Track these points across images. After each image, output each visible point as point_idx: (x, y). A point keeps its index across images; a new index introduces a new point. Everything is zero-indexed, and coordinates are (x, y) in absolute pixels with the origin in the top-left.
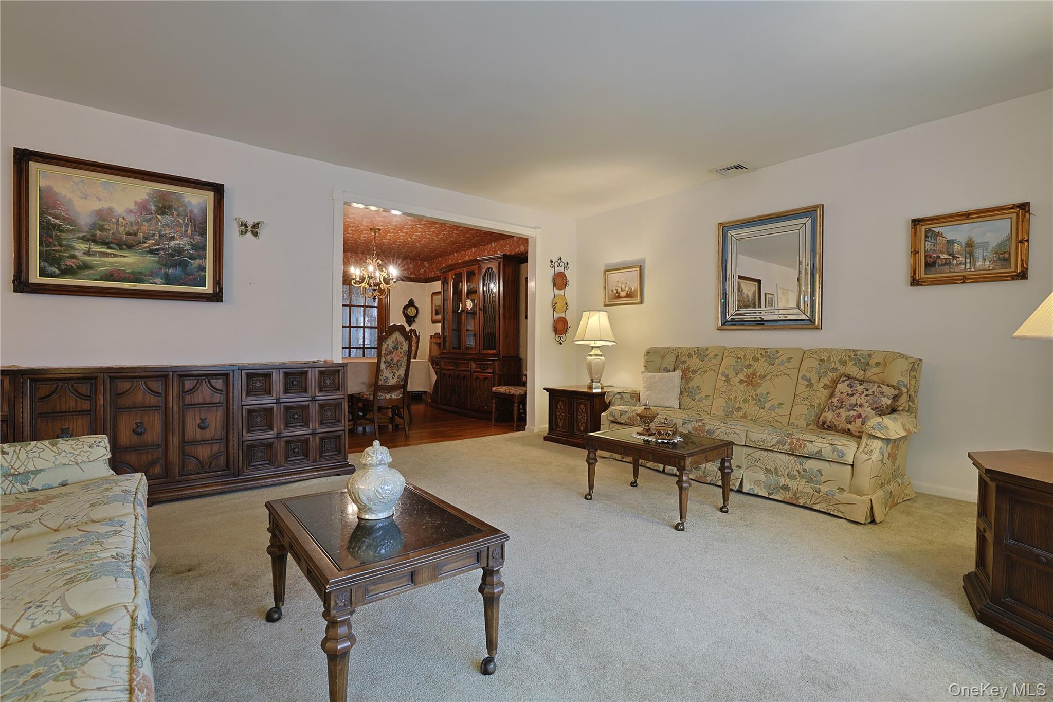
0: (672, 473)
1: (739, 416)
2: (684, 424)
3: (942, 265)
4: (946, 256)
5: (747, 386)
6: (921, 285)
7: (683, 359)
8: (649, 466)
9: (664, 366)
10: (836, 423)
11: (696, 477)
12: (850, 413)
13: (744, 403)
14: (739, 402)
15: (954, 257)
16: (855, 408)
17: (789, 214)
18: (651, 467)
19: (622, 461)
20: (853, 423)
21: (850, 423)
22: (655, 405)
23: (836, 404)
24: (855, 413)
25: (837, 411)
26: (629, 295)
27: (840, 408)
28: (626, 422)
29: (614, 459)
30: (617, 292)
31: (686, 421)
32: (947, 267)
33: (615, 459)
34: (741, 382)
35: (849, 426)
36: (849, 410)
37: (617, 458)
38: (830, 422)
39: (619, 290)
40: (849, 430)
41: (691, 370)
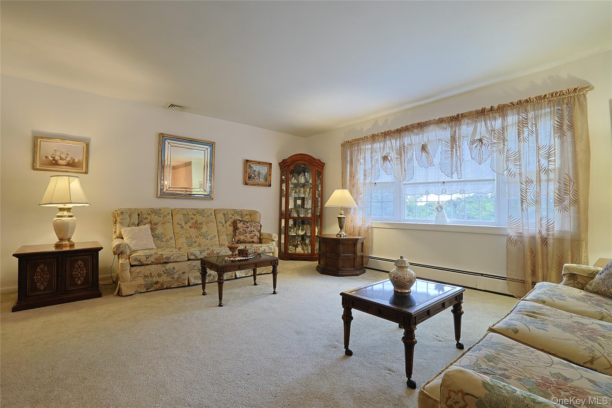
0: (195, 284)
1: (196, 246)
2: (201, 253)
3: (252, 178)
4: (254, 176)
5: (194, 229)
6: (248, 185)
7: (145, 216)
8: (174, 287)
9: (132, 222)
10: (246, 240)
11: (209, 281)
12: (251, 235)
13: (196, 238)
14: (194, 238)
15: (255, 176)
16: (252, 232)
17: (201, 141)
18: (176, 286)
19: (147, 292)
20: (254, 238)
21: (253, 238)
22: (142, 249)
23: (243, 232)
24: (253, 234)
25: (245, 235)
26: (71, 164)
27: (246, 233)
28: (152, 262)
29: (139, 293)
30: (54, 160)
31: (202, 251)
32: (254, 179)
33: (141, 293)
34: (190, 227)
35: (253, 240)
36: (250, 234)
37: (142, 292)
38: (243, 240)
39: (57, 158)
40: (253, 241)
41: (153, 223)
